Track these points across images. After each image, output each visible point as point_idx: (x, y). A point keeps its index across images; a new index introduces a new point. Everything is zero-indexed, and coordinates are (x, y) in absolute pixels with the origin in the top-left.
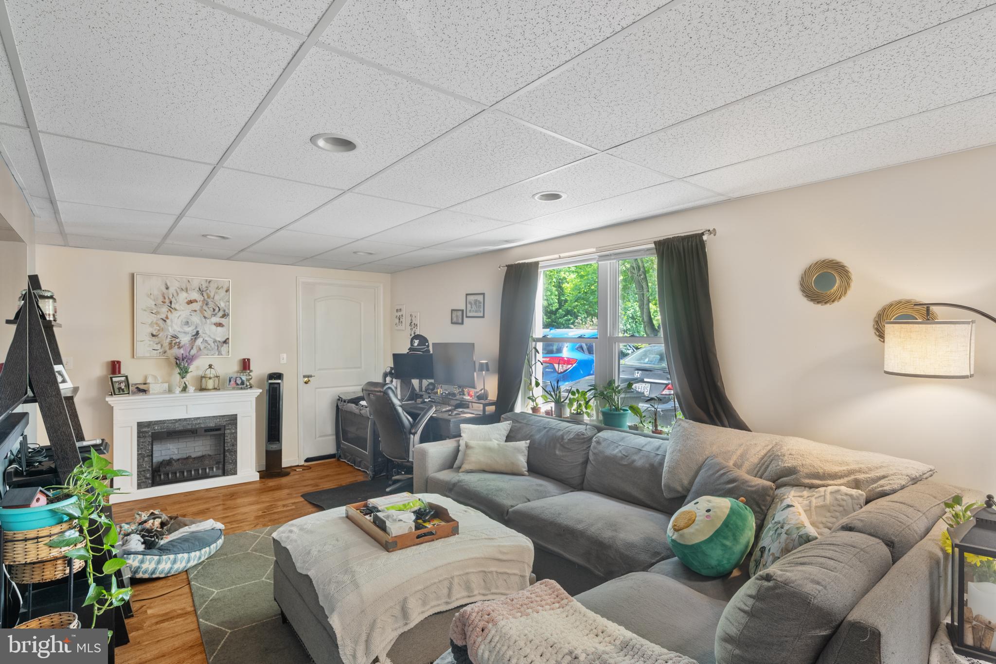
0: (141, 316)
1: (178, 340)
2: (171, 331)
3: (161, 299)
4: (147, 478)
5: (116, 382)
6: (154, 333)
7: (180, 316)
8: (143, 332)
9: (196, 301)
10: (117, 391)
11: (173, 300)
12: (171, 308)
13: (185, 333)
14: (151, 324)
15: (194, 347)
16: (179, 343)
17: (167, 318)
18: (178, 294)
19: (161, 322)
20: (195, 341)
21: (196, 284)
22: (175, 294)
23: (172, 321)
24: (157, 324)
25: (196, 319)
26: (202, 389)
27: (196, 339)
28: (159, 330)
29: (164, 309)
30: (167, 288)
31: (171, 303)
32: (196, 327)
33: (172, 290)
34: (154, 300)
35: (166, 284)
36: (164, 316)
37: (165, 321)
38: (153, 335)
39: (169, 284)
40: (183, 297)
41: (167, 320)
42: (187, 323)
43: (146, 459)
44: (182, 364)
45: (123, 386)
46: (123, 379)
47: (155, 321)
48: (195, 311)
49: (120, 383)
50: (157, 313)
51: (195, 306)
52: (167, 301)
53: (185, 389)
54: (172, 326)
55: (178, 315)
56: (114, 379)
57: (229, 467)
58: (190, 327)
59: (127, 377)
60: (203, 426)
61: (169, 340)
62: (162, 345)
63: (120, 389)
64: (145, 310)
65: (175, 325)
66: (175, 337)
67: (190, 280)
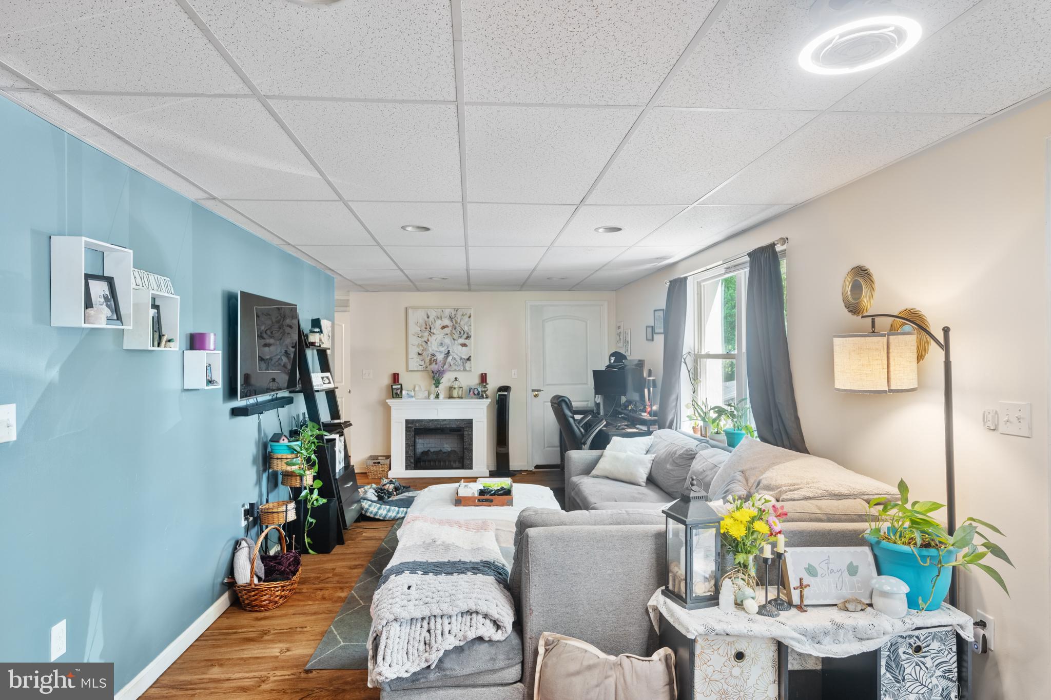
0: (414, 340)
1: (435, 358)
2: (431, 351)
3: (424, 326)
4: (411, 463)
5: (394, 389)
6: (420, 353)
7: (436, 339)
8: (413, 351)
9: (447, 326)
10: (394, 395)
11: (432, 326)
12: (431, 333)
13: (440, 352)
14: (418, 346)
15: (447, 363)
16: (436, 360)
17: (428, 340)
18: (435, 322)
19: (424, 344)
20: (447, 359)
21: (447, 312)
22: (433, 322)
23: (431, 343)
24: (421, 345)
25: (447, 341)
26: (451, 397)
27: (447, 357)
28: (423, 350)
29: (426, 334)
30: (428, 317)
31: (431, 328)
32: (448, 348)
33: (431, 319)
34: (420, 327)
35: (428, 315)
36: (426, 339)
37: (427, 343)
38: (419, 354)
39: (429, 314)
40: (439, 323)
41: (428, 342)
42: (442, 344)
43: (411, 448)
44: (436, 378)
45: (398, 392)
46: (399, 386)
47: (420, 343)
48: (447, 334)
49: (397, 389)
50: (422, 337)
51: (447, 330)
52: (428, 327)
53: (437, 396)
54: (431, 347)
55: (435, 338)
56: (394, 387)
57: (467, 462)
58: (443, 347)
59: (401, 385)
60: (448, 426)
61: (429, 357)
62: (425, 362)
63: (397, 393)
64: (414, 335)
65: (433, 347)
66: (433, 355)
67: (443, 310)
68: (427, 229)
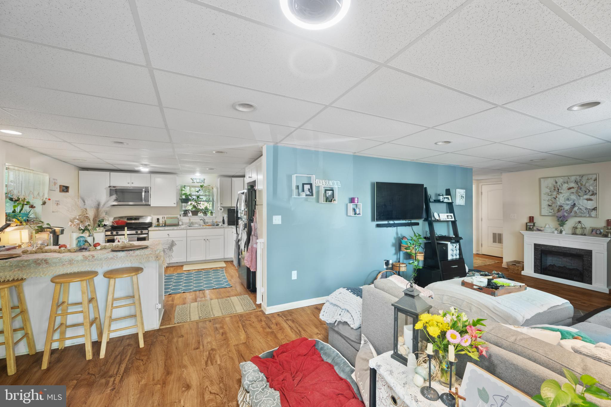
0: (544, 197)
1: (563, 208)
2: (559, 203)
3: (553, 188)
4: (538, 269)
5: (528, 225)
6: (550, 205)
7: (564, 196)
8: (545, 204)
9: (573, 188)
10: (528, 229)
11: (560, 188)
12: (558, 192)
13: (566, 204)
14: (548, 201)
15: (573, 212)
16: (564, 209)
17: (556, 197)
18: (562, 185)
19: (553, 200)
20: (573, 209)
21: (573, 178)
22: (561, 185)
23: (559, 199)
24: (551, 200)
25: (573, 197)
26: (574, 234)
27: (573, 207)
28: (552, 203)
29: (555, 193)
30: (556, 183)
31: (558, 190)
32: (574, 201)
33: (559, 183)
34: (550, 189)
35: (556, 181)
36: (555, 196)
37: (555, 199)
38: (549, 206)
39: (557, 181)
40: (565, 186)
41: (557, 199)
42: (568, 199)
43: (538, 261)
44: (562, 221)
45: (531, 227)
46: (532, 224)
47: (550, 199)
48: (573, 193)
49: (530, 226)
50: (551, 195)
51: (572, 190)
52: (556, 189)
53: (561, 232)
54: (559, 201)
55: (562, 195)
56: (528, 224)
57: (587, 279)
58: (569, 201)
59: (534, 224)
60: (568, 252)
61: (557, 208)
62: (554, 211)
63: (530, 228)
64: (545, 194)
65: (561, 200)
66: (561, 206)
67: (569, 177)
68: (449, 142)
